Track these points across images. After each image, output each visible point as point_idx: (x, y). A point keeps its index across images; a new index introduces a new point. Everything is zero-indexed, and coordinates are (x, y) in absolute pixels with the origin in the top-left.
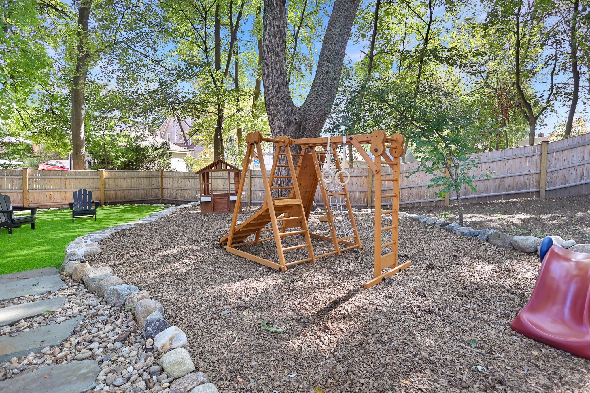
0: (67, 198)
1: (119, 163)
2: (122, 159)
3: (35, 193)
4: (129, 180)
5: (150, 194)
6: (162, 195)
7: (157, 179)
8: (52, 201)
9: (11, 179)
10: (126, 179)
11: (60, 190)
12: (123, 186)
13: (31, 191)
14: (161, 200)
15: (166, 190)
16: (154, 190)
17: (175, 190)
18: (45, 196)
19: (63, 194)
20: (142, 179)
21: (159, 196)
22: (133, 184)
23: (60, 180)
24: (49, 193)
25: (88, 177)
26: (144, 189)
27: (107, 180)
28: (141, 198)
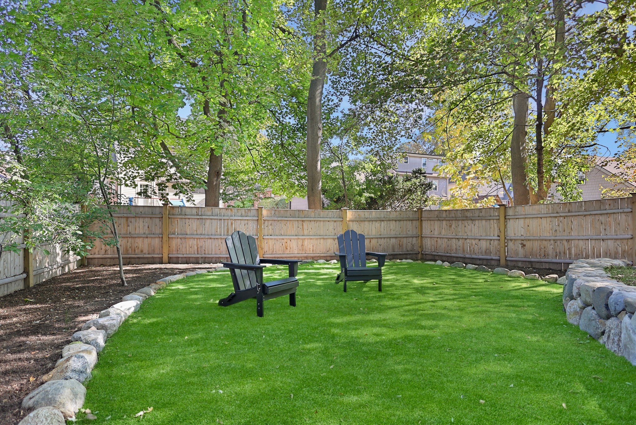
0: (304, 247)
1: (363, 200)
2: (366, 194)
3: (270, 241)
4: (377, 224)
5: (404, 246)
6: (421, 247)
7: (414, 222)
8: (288, 252)
9: (246, 222)
10: (374, 222)
11: (297, 237)
12: (370, 233)
13: (266, 237)
14: (420, 256)
15: (429, 239)
16: (410, 239)
17: (446, 240)
18: (281, 244)
19: (300, 243)
20: (394, 222)
21: (417, 249)
22: (382, 230)
23: (297, 222)
24: (285, 240)
25: (329, 219)
26: (396, 238)
27: (351, 223)
28: (394, 251)
